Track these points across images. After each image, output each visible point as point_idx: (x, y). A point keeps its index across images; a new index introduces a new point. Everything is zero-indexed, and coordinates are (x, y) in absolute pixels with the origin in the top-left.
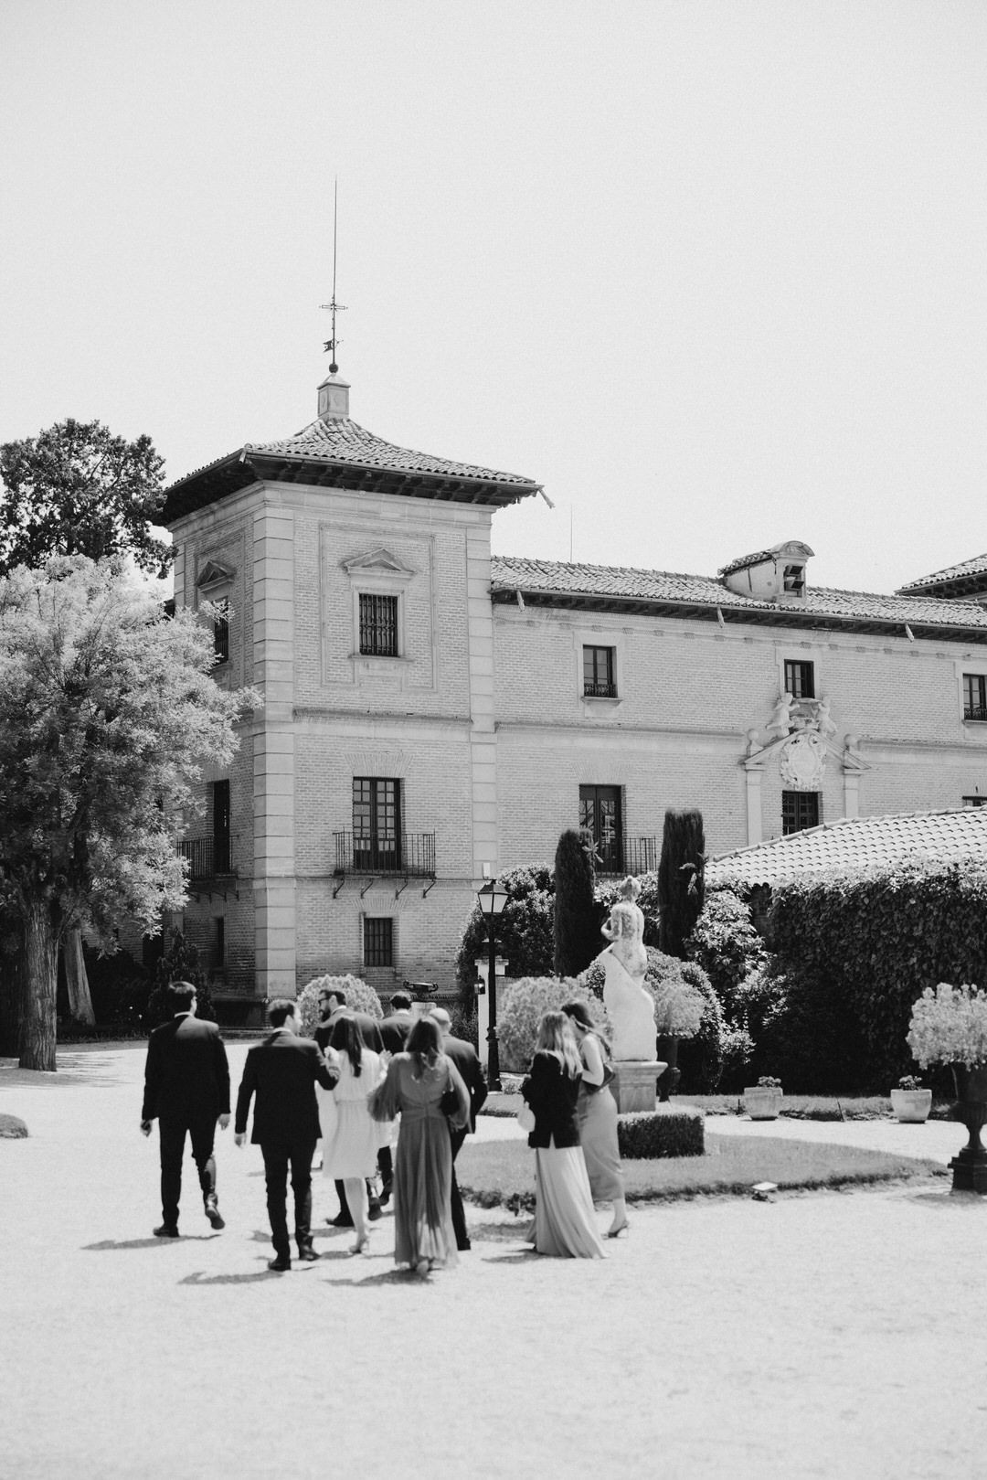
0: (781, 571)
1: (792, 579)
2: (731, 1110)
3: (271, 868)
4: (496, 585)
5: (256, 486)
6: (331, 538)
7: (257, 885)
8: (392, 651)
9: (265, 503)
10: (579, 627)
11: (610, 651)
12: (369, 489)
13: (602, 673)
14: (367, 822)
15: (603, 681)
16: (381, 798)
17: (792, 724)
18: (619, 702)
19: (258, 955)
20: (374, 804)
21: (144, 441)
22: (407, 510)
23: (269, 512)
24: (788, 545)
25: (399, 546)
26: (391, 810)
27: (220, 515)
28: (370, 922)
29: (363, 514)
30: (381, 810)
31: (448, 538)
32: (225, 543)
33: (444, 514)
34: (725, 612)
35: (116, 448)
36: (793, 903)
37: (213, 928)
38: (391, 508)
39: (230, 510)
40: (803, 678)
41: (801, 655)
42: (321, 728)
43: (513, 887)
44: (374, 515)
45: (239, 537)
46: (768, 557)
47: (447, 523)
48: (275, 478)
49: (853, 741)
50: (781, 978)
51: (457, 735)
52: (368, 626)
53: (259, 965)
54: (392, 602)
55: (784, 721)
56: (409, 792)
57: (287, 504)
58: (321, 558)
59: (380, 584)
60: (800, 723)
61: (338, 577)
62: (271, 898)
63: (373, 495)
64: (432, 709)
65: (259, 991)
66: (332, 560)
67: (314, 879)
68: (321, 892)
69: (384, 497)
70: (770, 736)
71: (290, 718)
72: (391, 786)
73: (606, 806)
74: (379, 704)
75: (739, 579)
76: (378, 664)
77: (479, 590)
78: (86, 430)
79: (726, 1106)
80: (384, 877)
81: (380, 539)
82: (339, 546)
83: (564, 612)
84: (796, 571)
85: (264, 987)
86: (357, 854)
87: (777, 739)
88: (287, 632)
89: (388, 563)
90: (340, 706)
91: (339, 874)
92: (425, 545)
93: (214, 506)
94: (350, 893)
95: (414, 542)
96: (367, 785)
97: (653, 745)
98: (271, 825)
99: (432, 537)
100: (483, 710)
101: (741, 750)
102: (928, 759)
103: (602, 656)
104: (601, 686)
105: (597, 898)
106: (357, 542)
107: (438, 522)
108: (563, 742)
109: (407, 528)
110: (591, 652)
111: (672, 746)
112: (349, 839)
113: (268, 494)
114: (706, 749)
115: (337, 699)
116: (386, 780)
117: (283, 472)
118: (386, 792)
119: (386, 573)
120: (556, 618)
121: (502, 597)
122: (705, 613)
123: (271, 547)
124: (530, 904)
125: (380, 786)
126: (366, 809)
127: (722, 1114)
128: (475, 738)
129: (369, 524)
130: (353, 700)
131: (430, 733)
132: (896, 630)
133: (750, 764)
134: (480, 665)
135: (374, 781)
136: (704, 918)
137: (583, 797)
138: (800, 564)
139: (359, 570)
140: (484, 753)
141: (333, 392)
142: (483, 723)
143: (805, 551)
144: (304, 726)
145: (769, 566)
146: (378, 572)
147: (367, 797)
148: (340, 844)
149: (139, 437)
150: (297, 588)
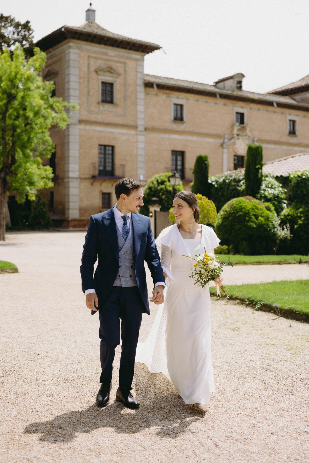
0: (235, 82)
1: (239, 85)
2: (297, 262)
3: (71, 175)
4: (146, 81)
5: (67, 41)
6: (92, 61)
7: (66, 180)
8: (111, 102)
9: (70, 47)
10: (172, 97)
11: (182, 106)
12: (105, 44)
13: (179, 113)
14: (103, 160)
15: (179, 116)
16: (107, 152)
17: (238, 133)
18: (184, 123)
19: (66, 204)
20: (105, 154)
21: (28, 22)
22: (117, 53)
23: (71, 50)
24: (238, 74)
25: (114, 65)
26: (110, 156)
27: (53, 53)
28: (104, 194)
29: (103, 53)
30: (107, 156)
31: (131, 64)
32: (55, 63)
33: (129, 55)
34: (219, 94)
35: (17, 25)
36: (303, 181)
37: (50, 195)
38: (112, 52)
39: (57, 51)
40: (241, 118)
41: (241, 110)
42: (88, 127)
43: (160, 181)
44: (106, 54)
45: (60, 60)
46: (231, 78)
47: (130, 59)
48: (73, 38)
49: (256, 139)
50: (301, 210)
51: (133, 132)
52: (104, 92)
53: (66, 207)
54: (111, 85)
55: (235, 131)
56: (117, 150)
57: (78, 48)
58: (89, 67)
59: (108, 79)
60: (240, 133)
61: (94, 75)
62: (71, 184)
63: (106, 47)
64: (124, 122)
65: (67, 216)
66: (92, 69)
67: (85, 179)
68: (87, 183)
69: (110, 48)
70: (230, 137)
71: (78, 123)
72: (110, 148)
73: (179, 158)
74: (107, 120)
75: (221, 85)
76: (107, 107)
77: (140, 82)
78: (7, 18)
79: (295, 260)
80: (109, 179)
81: (109, 63)
82: (95, 64)
83: (168, 92)
84: (240, 82)
85: (68, 214)
86: (100, 171)
87: (233, 138)
88: (77, 93)
89: (110, 70)
90: (95, 120)
91: (94, 177)
92: (123, 65)
93: (51, 50)
94: (97, 185)
95: (119, 64)
96: (103, 147)
97: (194, 138)
98: (71, 160)
99: (125, 63)
100: (141, 123)
101: (221, 141)
102: (277, 147)
103: (179, 108)
104: (179, 118)
105: (210, 181)
106: (100, 63)
107: (127, 58)
108: (167, 136)
109: (117, 59)
110: (175, 106)
111: (200, 139)
112: (97, 165)
113: (71, 44)
114: (211, 140)
115: (93, 117)
116: (109, 146)
117: (76, 36)
118: (109, 150)
119: (110, 75)
120: (165, 93)
121: (148, 85)
122: (211, 95)
123: (72, 63)
124: (166, 187)
125: (107, 148)
126: (102, 156)
127: (294, 263)
128: (138, 133)
129: (104, 57)
130: (99, 118)
131: (124, 131)
132: (270, 104)
133: (225, 146)
134: (141, 108)
135: (105, 146)
136: (263, 187)
137: (172, 154)
138: (240, 80)
139: (101, 73)
140: (141, 138)
141: (91, 13)
142: (141, 128)
143: (243, 76)
144: (82, 126)
145: (231, 81)
146: (108, 74)
147: (103, 151)
148: (94, 167)
149: (26, 21)
150: (81, 78)
